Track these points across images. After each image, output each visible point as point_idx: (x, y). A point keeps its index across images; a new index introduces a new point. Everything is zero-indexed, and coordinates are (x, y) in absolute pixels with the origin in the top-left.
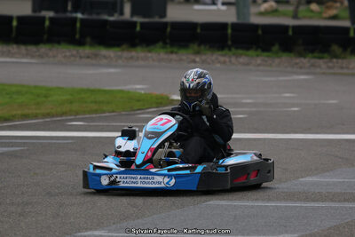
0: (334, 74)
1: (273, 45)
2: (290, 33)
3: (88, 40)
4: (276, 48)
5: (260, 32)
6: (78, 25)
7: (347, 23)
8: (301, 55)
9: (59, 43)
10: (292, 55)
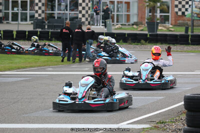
0: (142, 50)
2: (126, 36)
3: (53, 39)
4: (121, 41)
6: (50, 34)
7: (146, 32)
8: (130, 44)
9: (43, 40)
10: (127, 44)
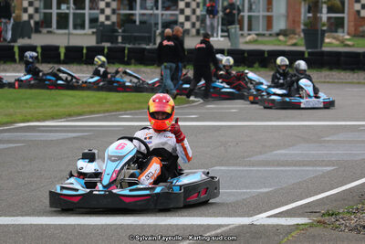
1: (255, 63)
2: (266, 55)
3: (133, 61)
4: (256, 65)
5: (246, 55)
6: (126, 51)
7: (302, 49)
10: (267, 69)
